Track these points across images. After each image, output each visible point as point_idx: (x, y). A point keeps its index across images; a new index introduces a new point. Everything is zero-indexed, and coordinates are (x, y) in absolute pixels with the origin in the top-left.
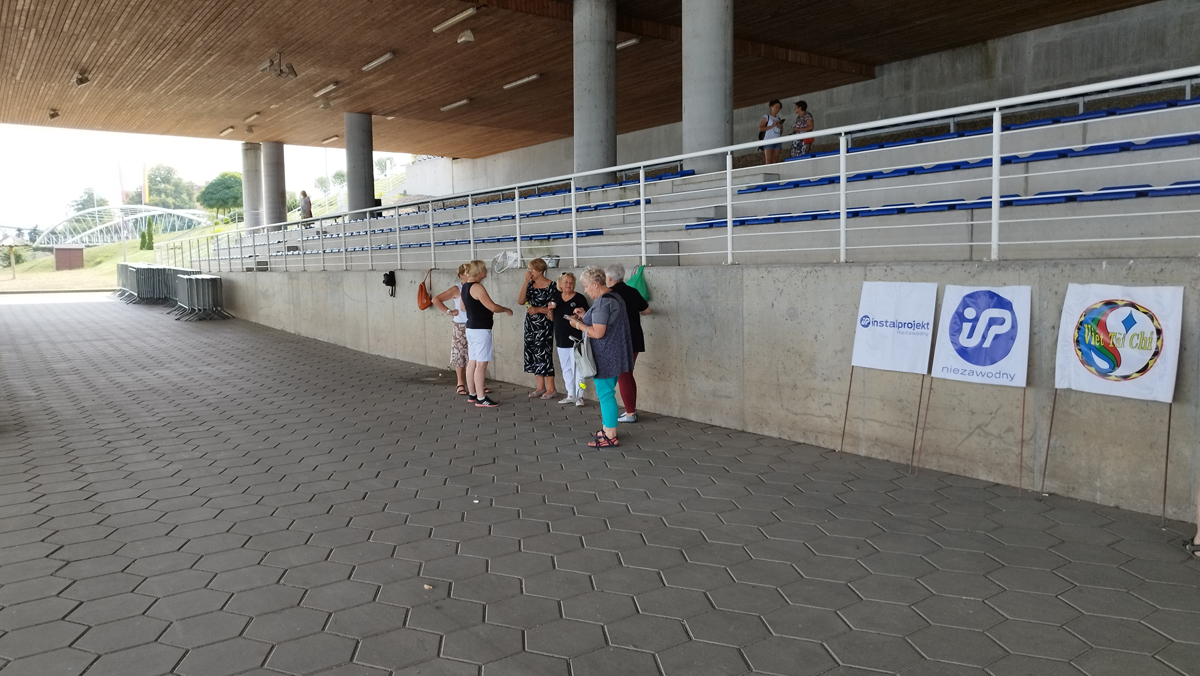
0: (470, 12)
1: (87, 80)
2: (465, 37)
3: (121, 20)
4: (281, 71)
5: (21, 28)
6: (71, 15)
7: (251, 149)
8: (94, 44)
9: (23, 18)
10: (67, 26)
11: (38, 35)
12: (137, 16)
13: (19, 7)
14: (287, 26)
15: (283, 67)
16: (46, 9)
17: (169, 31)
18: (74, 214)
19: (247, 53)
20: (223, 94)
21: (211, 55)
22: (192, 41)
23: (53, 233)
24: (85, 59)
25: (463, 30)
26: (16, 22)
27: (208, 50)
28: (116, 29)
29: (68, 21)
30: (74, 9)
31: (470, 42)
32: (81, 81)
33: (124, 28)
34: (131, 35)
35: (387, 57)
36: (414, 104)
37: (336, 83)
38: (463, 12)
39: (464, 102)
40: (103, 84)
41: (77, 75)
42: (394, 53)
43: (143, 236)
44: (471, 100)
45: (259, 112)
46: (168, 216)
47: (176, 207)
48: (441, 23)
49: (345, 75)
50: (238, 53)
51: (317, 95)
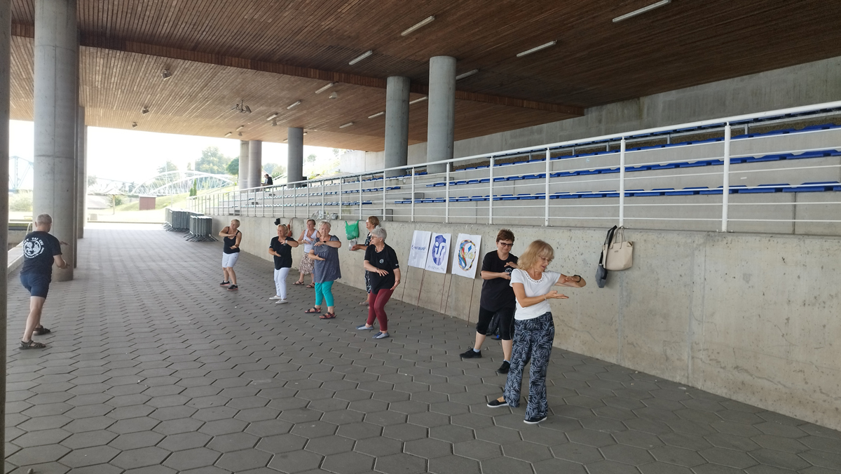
1: (148, 111)
2: (333, 96)
3: (161, 86)
4: (242, 110)
5: (114, 89)
6: (137, 84)
7: (244, 143)
8: (149, 96)
9: (115, 85)
10: (135, 89)
11: (123, 92)
12: (167, 85)
13: (112, 81)
14: (241, 89)
15: (244, 108)
16: (125, 82)
17: (184, 91)
19: (225, 100)
21: (208, 101)
22: (197, 95)
23: (142, 186)
24: (146, 102)
25: (331, 93)
26: (111, 87)
27: (206, 99)
28: (159, 90)
29: (136, 87)
31: (336, 98)
32: (145, 112)
33: (162, 90)
34: (166, 93)
35: (297, 103)
37: (277, 114)
38: (327, 84)
39: (351, 124)
40: (157, 112)
41: (143, 109)
42: (300, 101)
43: (191, 191)
44: (353, 122)
45: (243, 126)
46: (211, 178)
47: (219, 173)
48: (318, 89)
49: (280, 110)
50: (221, 100)
51: (269, 119)
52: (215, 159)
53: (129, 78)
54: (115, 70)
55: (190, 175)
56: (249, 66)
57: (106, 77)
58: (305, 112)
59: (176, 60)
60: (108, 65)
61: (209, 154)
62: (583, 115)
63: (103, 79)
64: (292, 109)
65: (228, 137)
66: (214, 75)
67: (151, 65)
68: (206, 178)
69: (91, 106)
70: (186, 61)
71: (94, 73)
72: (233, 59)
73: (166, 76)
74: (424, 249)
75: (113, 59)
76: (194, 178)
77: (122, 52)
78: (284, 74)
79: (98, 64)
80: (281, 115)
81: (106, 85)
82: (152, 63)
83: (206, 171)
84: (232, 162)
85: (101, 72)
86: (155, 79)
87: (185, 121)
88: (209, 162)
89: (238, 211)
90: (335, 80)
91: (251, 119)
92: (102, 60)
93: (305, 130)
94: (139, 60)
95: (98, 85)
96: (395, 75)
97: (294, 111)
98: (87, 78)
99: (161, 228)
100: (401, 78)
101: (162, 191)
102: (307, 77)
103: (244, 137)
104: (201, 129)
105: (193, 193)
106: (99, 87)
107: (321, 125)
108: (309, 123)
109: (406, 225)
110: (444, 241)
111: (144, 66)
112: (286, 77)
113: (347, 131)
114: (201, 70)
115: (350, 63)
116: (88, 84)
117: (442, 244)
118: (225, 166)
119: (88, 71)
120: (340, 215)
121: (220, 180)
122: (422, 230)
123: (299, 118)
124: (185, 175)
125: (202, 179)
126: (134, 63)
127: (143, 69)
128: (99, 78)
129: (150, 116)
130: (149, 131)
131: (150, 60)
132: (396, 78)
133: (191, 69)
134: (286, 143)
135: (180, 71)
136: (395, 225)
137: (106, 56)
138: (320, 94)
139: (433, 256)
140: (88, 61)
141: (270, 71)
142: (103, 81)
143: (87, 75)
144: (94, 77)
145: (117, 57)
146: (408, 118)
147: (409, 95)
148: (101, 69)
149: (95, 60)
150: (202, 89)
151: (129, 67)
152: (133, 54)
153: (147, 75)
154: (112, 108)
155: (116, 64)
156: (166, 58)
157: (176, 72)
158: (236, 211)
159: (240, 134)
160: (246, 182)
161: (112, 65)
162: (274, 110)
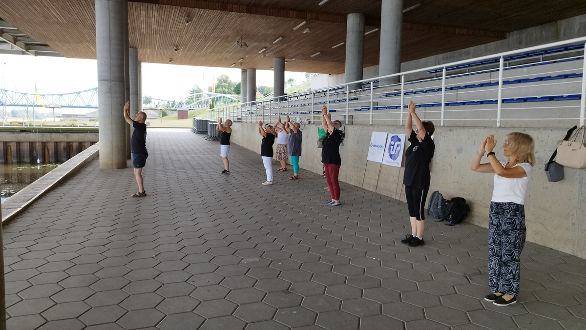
0: (304, 23)
1: (178, 49)
2: (306, 31)
3: (185, 30)
4: (241, 45)
5: (154, 34)
6: (169, 30)
7: (244, 72)
8: (178, 38)
9: (155, 31)
10: (168, 33)
11: (160, 36)
12: (189, 29)
13: (153, 28)
14: (240, 30)
15: (243, 44)
16: (161, 28)
17: (201, 33)
18: (189, 95)
19: (229, 39)
20: (226, 53)
21: (217, 40)
22: (209, 37)
23: (180, 103)
24: (176, 43)
25: (306, 28)
26: (153, 32)
27: (216, 38)
28: (184, 33)
30: (169, 28)
31: (308, 33)
32: (176, 50)
33: (186, 33)
34: (189, 35)
35: (280, 39)
36: (299, 54)
37: (266, 48)
38: (302, 22)
39: (319, 53)
40: (184, 50)
41: (175, 48)
42: (283, 37)
43: (211, 105)
44: (321, 52)
45: (242, 58)
46: (224, 97)
47: (229, 93)
48: (295, 26)
49: (268, 45)
50: (227, 39)
51: (260, 52)
52: (226, 84)
53: (164, 25)
54: (153, 20)
55: (210, 95)
56: (245, 11)
57: (149, 25)
58: (286, 45)
59: (194, 9)
60: (149, 16)
61: (222, 81)
62: (505, 38)
63: (147, 26)
64: (277, 43)
65: (233, 67)
66: (221, 19)
67: (177, 14)
68: (220, 97)
69: (141, 47)
70: (201, 9)
71: (140, 22)
72: (234, 6)
73: (187, 21)
74: (381, 146)
75: (151, 11)
76: (213, 97)
77: (157, 5)
78: (270, 15)
79: (142, 16)
80: (269, 49)
81: (149, 31)
82: (178, 13)
83: (221, 92)
84: (237, 86)
85: (144, 21)
86: (181, 25)
87: (203, 56)
88: (222, 87)
89: (240, 119)
90: (308, 19)
91: (248, 53)
92: (144, 12)
93: (286, 60)
94: (168, 11)
95: (143, 31)
96: (353, 12)
97: (278, 45)
98: (136, 26)
99: (189, 131)
100: (358, 15)
101: (192, 107)
102: (287, 17)
103: (244, 66)
104: (215, 62)
105: (212, 107)
106: (145, 33)
107: (297, 55)
108: (289, 54)
109: (366, 128)
110: (399, 140)
111: (172, 15)
112: (272, 19)
113: (316, 58)
114: (212, 16)
115: (320, 4)
116: (137, 31)
117: (398, 143)
118: (232, 89)
119: (136, 21)
120: (312, 121)
121: (229, 98)
122: (379, 131)
123: (281, 50)
124: (207, 96)
125: (217, 98)
126: (166, 13)
127: (172, 18)
128: (144, 26)
129: (180, 53)
130: (181, 64)
131: (176, 10)
132: (354, 14)
133: (205, 16)
134: (272, 70)
135: (197, 17)
136: (356, 128)
137: (146, 8)
138: (296, 30)
139: (389, 152)
140: (135, 13)
141: (260, 14)
142: (147, 28)
143: (136, 25)
144: (140, 25)
145: (154, 9)
146: (363, 46)
147: (364, 27)
148: (144, 19)
149: (139, 12)
150: (213, 31)
151: (163, 17)
152: (164, 6)
153: (175, 22)
154: (155, 48)
155: (154, 14)
156: (186, 8)
157: (194, 19)
158: (238, 119)
159: (241, 64)
160: (246, 99)
161: (151, 16)
162: (263, 45)
